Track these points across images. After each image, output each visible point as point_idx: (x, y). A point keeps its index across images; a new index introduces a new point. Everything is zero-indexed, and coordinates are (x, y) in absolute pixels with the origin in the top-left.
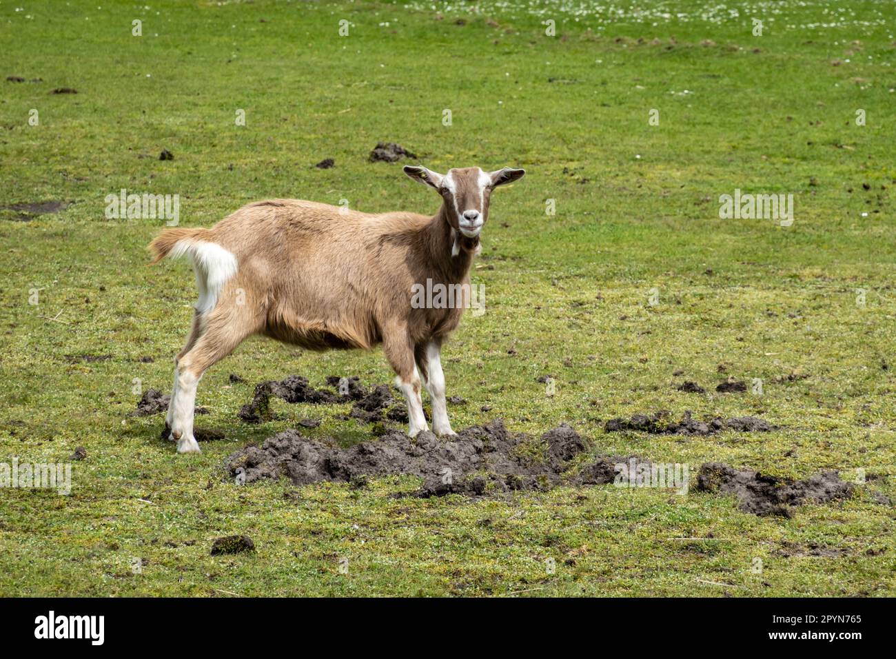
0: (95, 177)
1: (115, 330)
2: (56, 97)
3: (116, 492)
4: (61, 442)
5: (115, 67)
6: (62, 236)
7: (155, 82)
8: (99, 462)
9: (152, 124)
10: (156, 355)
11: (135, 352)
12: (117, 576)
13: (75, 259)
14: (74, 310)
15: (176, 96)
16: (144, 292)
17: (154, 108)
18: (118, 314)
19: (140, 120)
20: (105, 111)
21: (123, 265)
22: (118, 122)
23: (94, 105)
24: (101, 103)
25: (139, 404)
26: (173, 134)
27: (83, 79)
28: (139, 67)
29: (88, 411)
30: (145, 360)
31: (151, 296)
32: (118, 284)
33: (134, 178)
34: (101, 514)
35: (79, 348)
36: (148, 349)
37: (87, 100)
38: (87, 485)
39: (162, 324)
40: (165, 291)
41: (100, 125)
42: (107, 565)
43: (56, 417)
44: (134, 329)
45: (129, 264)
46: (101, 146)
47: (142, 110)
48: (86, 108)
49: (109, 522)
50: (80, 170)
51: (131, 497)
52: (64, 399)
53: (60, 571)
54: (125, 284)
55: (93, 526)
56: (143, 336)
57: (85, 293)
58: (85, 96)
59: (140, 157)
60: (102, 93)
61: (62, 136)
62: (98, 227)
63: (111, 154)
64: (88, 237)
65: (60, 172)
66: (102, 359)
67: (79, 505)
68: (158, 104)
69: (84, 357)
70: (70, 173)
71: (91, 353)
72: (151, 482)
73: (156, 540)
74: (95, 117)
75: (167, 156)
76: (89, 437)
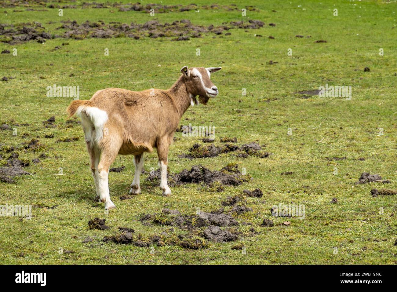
0: (336, 79)
1: (347, 147)
2: (317, 44)
3: (351, 218)
4: (326, 195)
5: (343, 31)
6: (323, 105)
7: (360, 37)
8: (343, 204)
9: (360, 56)
10: (366, 157)
11: (357, 156)
12: (353, 254)
13: (328, 115)
14: (329, 137)
15: (370, 43)
16: (360, 129)
17: (360, 49)
18: (348, 139)
19: (354, 54)
20: (339, 50)
21: (350, 118)
22: (345, 55)
23: (334, 47)
24: (337, 46)
25: (359, 179)
26: (370, 60)
27: (329, 36)
28: (353, 31)
29: (337, 182)
30: (361, 160)
31: (363, 131)
32: (348, 126)
33: (353, 80)
34: (345, 227)
35: (332, 154)
36: (362, 155)
37: (331, 45)
38: (338, 214)
39: (368, 144)
40: (369, 129)
41: (337, 56)
42: (349, 250)
43: (323, 184)
44: (356, 146)
45: (352, 117)
46: (338, 65)
47: (356, 49)
48: (331, 49)
49: (349, 231)
50: (329, 76)
51: (358, 220)
52: (326, 176)
53: (328, 252)
54: (351, 126)
55: (342, 233)
56: (360, 149)
57: (333, 130)
58: (330, 44)
59: (355, 70)
60: (338, 42)
61: (321, 61)
62: (338, 101)
63: (343, 69)
64: (334, 105)
65: (320, 77)
66: (342, 159)
67: (335, 223)
68: (362, 47)
69: (334, 158)
70: (325, 77)
71: (337, 156)
72: (366, 213)
73: (370, 239)
74: (335, 53)
75: (367, 70)
76: (338, 193)
